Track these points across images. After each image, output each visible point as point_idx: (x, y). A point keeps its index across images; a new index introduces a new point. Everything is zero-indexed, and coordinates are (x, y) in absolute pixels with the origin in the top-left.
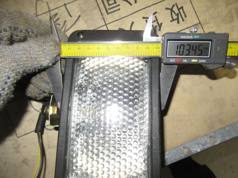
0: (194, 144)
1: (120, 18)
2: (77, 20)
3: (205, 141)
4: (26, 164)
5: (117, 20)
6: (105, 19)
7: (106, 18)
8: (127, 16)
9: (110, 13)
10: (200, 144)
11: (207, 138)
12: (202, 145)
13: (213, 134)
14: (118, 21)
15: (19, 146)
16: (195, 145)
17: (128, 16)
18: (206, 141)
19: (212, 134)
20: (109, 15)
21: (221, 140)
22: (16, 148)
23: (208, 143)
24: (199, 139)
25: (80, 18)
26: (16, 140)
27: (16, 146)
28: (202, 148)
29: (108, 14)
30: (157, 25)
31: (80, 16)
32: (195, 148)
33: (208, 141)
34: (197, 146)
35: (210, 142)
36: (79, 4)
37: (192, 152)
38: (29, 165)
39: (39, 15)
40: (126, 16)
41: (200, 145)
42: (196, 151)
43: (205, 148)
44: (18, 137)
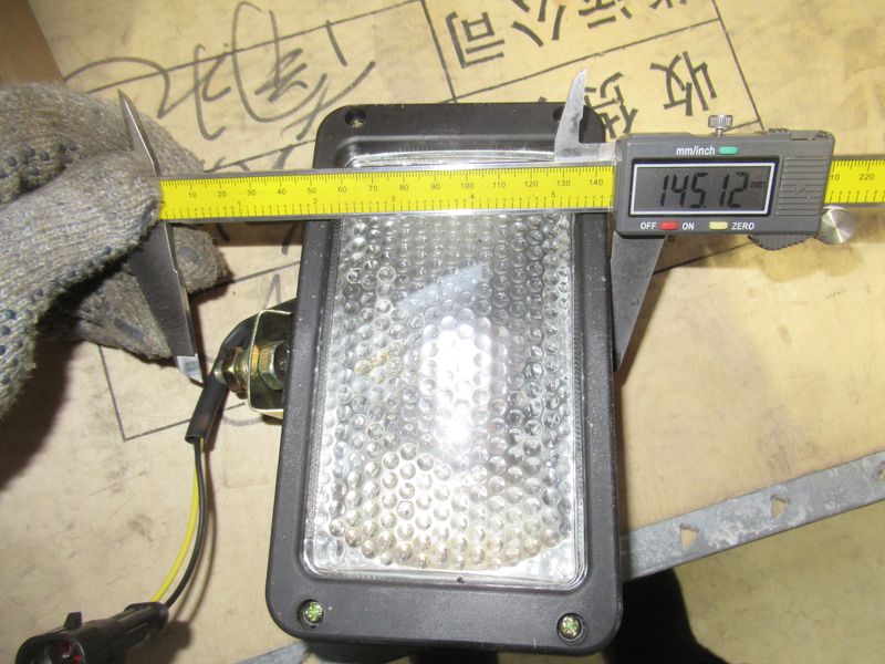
0: (719, 519)
1: (500, 82)
2: (364, 75)
3: (754, 511)
4: (142, 533)
5: (491, 88)
6: (453, 82)
7: (455, 78)
8: (525, 78)
9: (470, 64)
10: (739, 518)
11: (764, 502)
12: (743, 523)
13: (784, 488)
14: (495, 90)
15: (124, 469)
16: (721, 521)
17: (529, 80)
18: (759, 511)
19: (781, 489)
20: (469, 70)
21: (808, 514)
22: (114, 475)
23: (765, 519)
24: (735, 501)
25: (373, 72)
26: (118, 447)
27: (116, 468)
28: (745, 532)
29: (463, 67)
30: (620, 114)
31: (372, 65)
32: (721, 531)
33: (767, 510)
34: (726, 526)
35: (773, 517)
36: (374, 27)
37: (710, 544)
38: (151, 540)
39: (242, 50)
40: (522, 76)
41: (739, 524)
42: (724, 542)
43: (754, 533)
44: (125, 439)
